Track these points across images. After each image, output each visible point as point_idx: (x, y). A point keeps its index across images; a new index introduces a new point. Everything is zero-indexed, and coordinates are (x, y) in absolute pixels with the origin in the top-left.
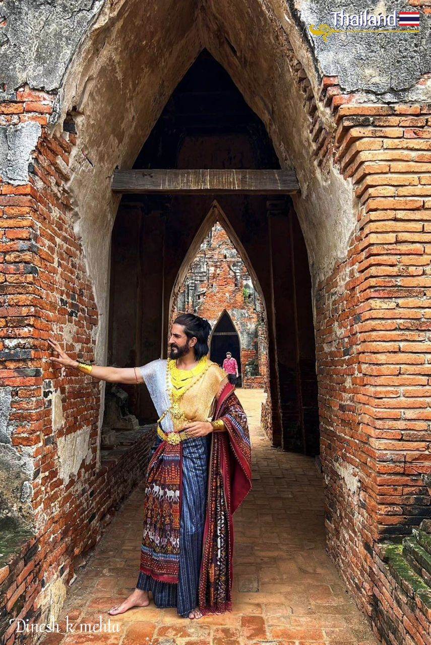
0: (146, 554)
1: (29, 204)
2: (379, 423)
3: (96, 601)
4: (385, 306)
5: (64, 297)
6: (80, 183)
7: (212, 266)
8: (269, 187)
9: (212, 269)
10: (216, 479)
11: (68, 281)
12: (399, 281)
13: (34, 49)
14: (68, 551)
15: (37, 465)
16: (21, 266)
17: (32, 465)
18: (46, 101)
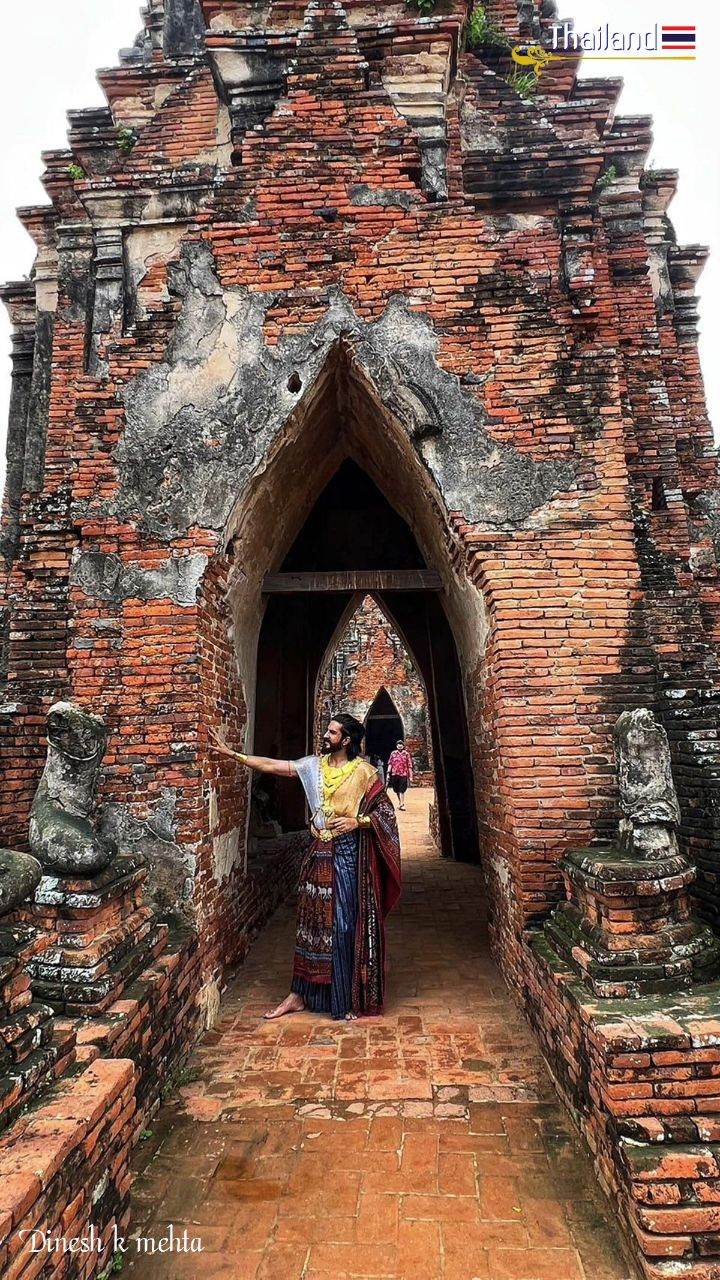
0: (299, 954)
1: (196, 622)
2: (518, 812)
3: (250, 1007)
4: (515, 704)
5: (220, 699)
6: (235, 593)
7: (365, 634)
8: (414, 586)
9: (365, 638)
10: (366, 876)
11: (223, 683)
12: (527, 682)
13: (204, 495)
14: (220, 958)
15: (198, 863)
16: (188, 677)
17: (194, 861)
18: (213, 537)
